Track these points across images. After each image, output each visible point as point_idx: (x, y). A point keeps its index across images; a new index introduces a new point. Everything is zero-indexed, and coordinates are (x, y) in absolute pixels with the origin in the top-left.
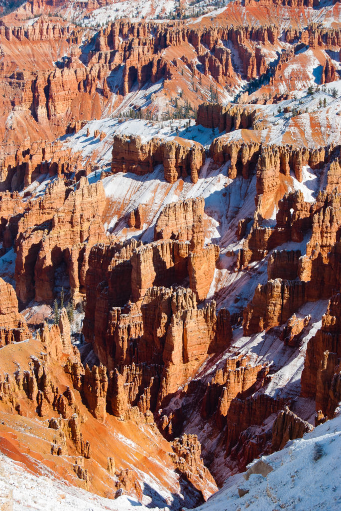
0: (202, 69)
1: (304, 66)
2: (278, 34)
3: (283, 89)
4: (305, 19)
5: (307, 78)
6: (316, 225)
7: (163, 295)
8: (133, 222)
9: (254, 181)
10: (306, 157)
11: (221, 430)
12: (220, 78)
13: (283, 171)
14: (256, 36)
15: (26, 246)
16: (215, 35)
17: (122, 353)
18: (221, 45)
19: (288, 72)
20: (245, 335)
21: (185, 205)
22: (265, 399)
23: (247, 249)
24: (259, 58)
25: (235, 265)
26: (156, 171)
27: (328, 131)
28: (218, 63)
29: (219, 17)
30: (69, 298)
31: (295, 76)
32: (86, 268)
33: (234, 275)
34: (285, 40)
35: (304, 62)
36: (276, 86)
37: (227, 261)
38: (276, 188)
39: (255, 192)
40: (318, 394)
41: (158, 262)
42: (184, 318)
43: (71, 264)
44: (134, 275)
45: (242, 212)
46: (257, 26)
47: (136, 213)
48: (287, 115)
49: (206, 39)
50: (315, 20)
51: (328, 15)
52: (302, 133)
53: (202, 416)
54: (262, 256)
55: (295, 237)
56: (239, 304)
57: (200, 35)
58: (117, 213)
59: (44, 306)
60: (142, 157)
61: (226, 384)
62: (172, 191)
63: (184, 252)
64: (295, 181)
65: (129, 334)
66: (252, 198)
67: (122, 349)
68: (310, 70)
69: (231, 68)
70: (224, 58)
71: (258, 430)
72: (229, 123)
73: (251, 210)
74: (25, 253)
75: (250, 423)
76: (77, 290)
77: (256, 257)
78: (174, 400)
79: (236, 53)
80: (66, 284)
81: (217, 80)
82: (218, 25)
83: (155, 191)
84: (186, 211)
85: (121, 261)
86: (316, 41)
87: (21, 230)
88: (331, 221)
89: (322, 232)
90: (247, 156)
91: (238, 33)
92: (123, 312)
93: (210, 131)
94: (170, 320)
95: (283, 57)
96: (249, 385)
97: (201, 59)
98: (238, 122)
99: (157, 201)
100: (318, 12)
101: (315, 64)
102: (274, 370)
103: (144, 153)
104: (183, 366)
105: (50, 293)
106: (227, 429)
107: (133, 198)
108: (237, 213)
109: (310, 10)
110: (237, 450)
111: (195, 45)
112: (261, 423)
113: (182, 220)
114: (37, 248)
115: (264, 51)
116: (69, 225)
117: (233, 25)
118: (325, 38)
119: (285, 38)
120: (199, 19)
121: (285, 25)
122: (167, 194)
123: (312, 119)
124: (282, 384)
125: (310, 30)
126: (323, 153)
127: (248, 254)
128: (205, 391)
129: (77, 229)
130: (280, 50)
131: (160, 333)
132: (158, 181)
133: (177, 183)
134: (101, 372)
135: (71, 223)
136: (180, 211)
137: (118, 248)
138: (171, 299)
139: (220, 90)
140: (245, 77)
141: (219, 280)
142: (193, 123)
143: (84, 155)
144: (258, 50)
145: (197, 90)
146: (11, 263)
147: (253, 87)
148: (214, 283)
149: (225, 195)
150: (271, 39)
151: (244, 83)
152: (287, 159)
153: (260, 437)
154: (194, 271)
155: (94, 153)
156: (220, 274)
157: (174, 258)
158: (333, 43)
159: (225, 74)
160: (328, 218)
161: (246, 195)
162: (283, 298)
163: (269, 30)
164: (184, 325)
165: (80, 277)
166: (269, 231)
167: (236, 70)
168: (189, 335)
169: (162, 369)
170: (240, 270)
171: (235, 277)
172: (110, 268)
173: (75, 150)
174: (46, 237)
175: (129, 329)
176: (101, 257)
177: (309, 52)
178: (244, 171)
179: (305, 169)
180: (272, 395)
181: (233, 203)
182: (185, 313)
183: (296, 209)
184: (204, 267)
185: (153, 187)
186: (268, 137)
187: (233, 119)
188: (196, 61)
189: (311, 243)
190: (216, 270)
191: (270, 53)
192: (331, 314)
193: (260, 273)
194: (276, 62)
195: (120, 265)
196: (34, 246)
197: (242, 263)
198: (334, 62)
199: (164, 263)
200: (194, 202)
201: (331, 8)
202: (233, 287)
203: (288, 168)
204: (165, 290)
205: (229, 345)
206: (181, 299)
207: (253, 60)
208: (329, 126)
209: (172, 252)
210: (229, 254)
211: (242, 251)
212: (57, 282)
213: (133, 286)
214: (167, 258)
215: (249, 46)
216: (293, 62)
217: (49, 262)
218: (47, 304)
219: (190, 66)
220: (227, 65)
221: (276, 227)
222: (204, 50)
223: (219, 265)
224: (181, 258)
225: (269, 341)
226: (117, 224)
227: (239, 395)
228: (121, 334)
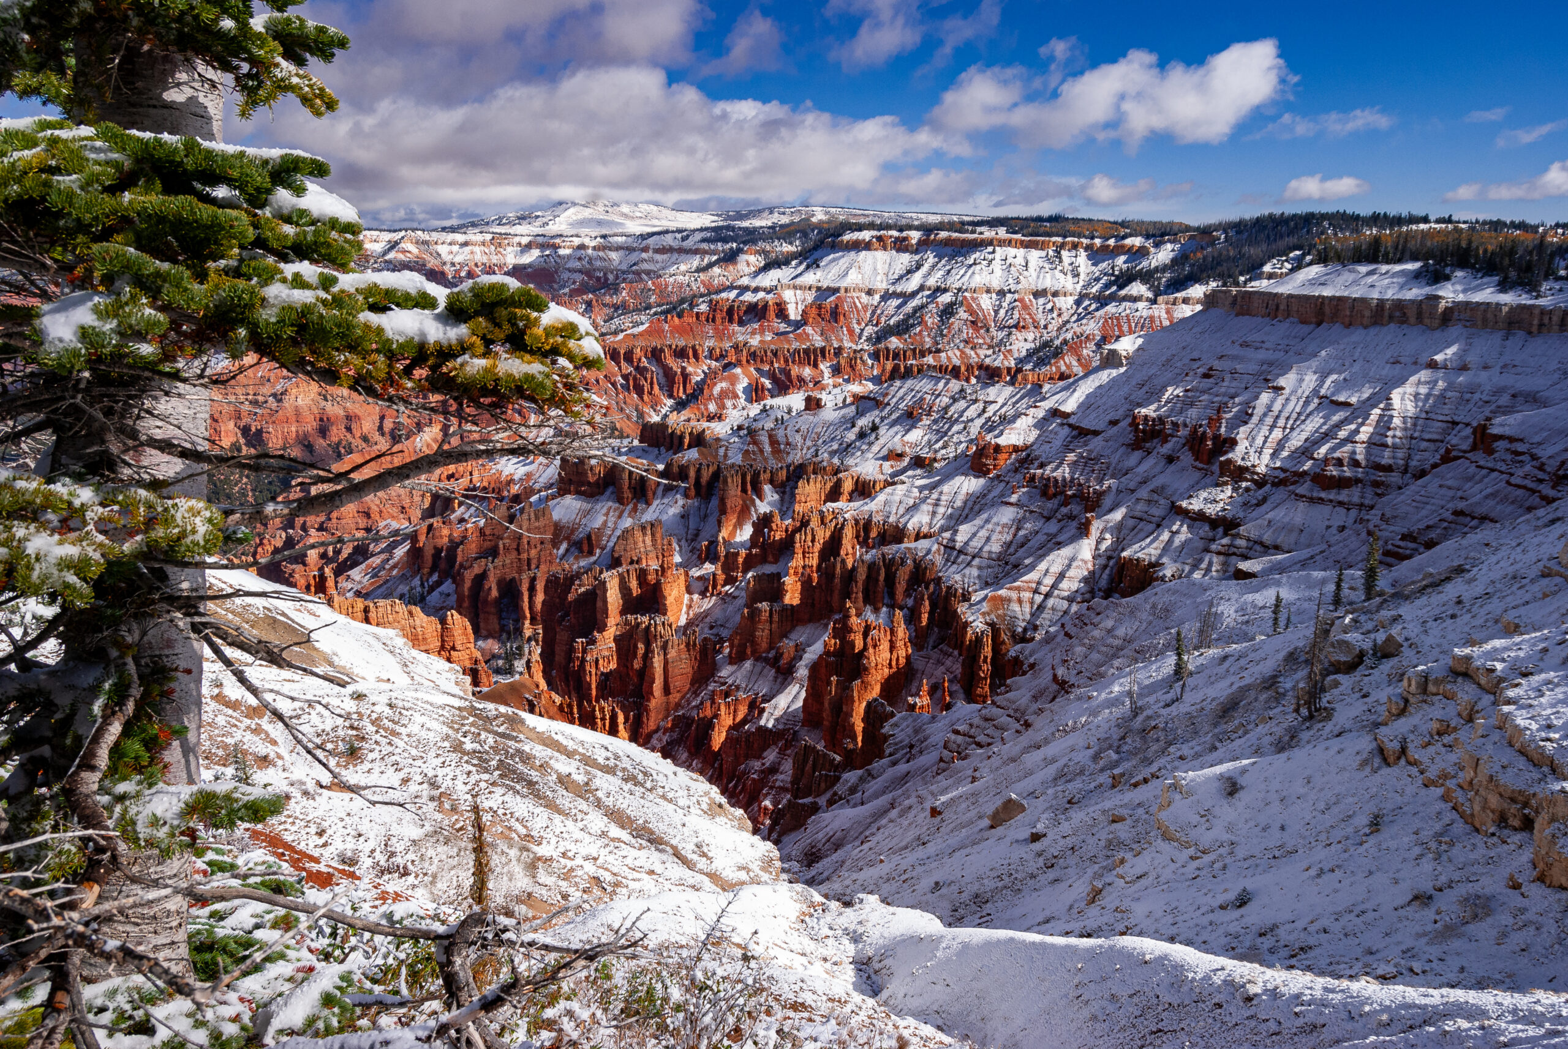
0: (626, 388)
1: (733, 384)
2: (703, 352)
3: (712, 407)
4: (730, 338)
5: (736, 396)
6: (798, 545)
7: (638, 625)
8: (585, 548)
9: (714, 502)
10: (768, 475)
11: (713, 766)
12: (646, 397)
13: (744, 490)
14: (681, 353)
15: (469, 576)
16: (638, 352)
17: (590, 689)
18: (645, 362)
19: (717, 390)
20: (731, 663)
21: (643, 528)
22: (763, 730)
23: (719, 572)
24: (685, 376)
25: (706, 589)
26: (608, 493)
27: (788, 449)
28: (643, 382)
29: (641, 334)
30: (519, 631)
31: (724, 394)
32: (540, 597)
33: (706, 600)
34: (711, 358)
35: (734, 380)
36: (706, 405)
37: (699, 585)
38: (738, 509)
39: (716, 514)
40: (826, 723)
41: (624, 588)
42: (664, 647)
43: (519, 594)
44: (599, 604)
45: (703, 534)
46: (682, 343)
47: (589, 537)
48: (742, 433)
49: (629, 357)
50: (741, 338)
51: (753, 333)
52: (761, 451)
53: (690, 752)
54: (735, 579)
55: (770, 559)
56: (714, 631)
57: (622, 352)
58: (567, 538)
59: (490, 641)
60: (592, 479)
61: (716, 716)
62: (626, 514)
63: (651, 578)
64: (757, 501)
65: (597, 668)
66: (712, 520)
67: (590, 684)
68: (740, 387)
69: (656, 387)
70: (649, 376)
71: (757, 765)
72: (676, 442)
73: (713, 532)
74: (468, 584)
75: (747, 757)
76: (527, 623)
77: (730, 580)
78: (656, 736)
79: (661, 372)
80: (514, 616)
81: (642, 399)
82: (641, 343)
83: (607, 514)
84: (644, 534)
85: (583, 589)
86: (744, 359)
87: (459, 559)
88: (813, 541)
89: (804, 553)
90: (706, 475)
91: (662, 350)
92: (588, 644)
93: (656, 450)
94: (648, 651)
95: (710, 377)
96: (740, 716)
97: (625, 377)
98: (687, 441)
99: (610, 524)
100: (742, 329)
101: (743, 383)
102: (767, 699)
103: (594, 474)
104: (664, 699)
105: (497, 627)
106: (721, 765)
107: (584, 521)
108: (697, 535)
109: (735, 327)
110: (736, 786)
111: (618, 364)
112: (759, 757)
113: (641, 545)
114: (481, 577)
115: (690, 369)
116: (515, 553)
117: (656, 343)
118: (753, 356)
119: (711, 356)
120: (621, 336)
121: (710, 343)
122: (620, 517)
123: (770, 436)
124: (778, 713)
125: (736, 347)
126: (784, 472)
127: (721, 577)
128: (690, 725)
129: (524, 556)
130: (705, 368)
131: (637, 664)
132: (610, 504)
133: (631, 506)
134: (602, 710)
135: (518, 550)
136: (638, 534)
137: (578, 575)
138: (648, 628)
139: (646, 410)
140: (671, 396)
141: (690, 607)
142: (636, 443)
143: (516, 477)
144: (683, 369)
145: (622, 410)
146: (448, 595)
147: (680, 406)
148: (684, 609)
149: (683, 517)
150: (696, 356)
151: (670, 402)
152: (749, 478)
153: (762, 772)
154: (665, 598)
155: (529, 475)
156: (691, 600)
157: (640, 585)
158: (762, 361)
159: (650, 393)
160: (809, 538)
161: (706, 516)
162: (771, 623)
163: (694, 348)
164: (665, 654)
165: (531, 608)
166: (743, 552)
167: (661, 389)
168: (670, 666)
169: (641, 704)
170: (712, 595)
171: (708, 603)
172: (571, 597)
173: (506, 472)
174: (490, 565)
175: (597, 661)
176: (558, 586)
177: (738, 370)
178: (703, 491)
179: (767, 488)
180: (770, 725)
181: (692, 525)
182: (666, 642)
183: (771, 530)
184: (675, 593)
185: (604, 511)
186: (726, 456)
187: (681, 437)
188: (620, 380)
189: (793, 564)
190: (687, 596)
191: (697, 372)
192: (834, 637)
193: (735, 598)
194: (703, 381)
195: (583, 594)
196: (477, 576)
197: (714, 587)
198: (763, 380)
199: (630, 590)
200: (652, 525)
201: (756, 326)
202: (706, 614)
203: (749, 487)
204: (640, 618)
205: (713, 675)
206: (660, 628)
207: (679, 378)
208: (788, 444)
209: (638, 578)
210: (700, 578)
211: (714, 575)
212: (504, 614)
213: (599, 616)
214: (634, 584)
215: (674, 364)
216: (721, 381)
217: (495, 593)
218: (494, 638)
219: (614, 384)
220: (652, 383)
221: (750, 549)
222: (628, 369)
223: (689, 591)
224: (648, 584)
225: (758, 669)
226: (567, 550)
227: (730, 728)
228: (588, 668)
